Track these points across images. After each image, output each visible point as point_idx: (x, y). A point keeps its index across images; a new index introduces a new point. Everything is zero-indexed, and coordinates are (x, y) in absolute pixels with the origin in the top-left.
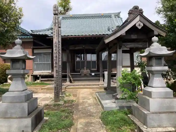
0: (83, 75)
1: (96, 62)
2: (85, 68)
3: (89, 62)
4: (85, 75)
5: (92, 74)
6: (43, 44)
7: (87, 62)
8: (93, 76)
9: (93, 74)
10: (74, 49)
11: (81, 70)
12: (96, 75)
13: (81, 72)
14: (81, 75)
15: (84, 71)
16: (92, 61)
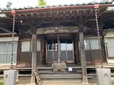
0: (56, 70)
1: (73, 51)
2: (59, 60)
3: (63, 52)
4: (59, 70)
5: (68, 69)
6: (7, 31)
7: (62, 52)
8: (70, 72)
9: (70, 69)
10: (42, 33)
11: (53, 62)
12: (74, 71)
13: (53, 66)
14: (53, 71)
15: (57, 64)
16: (67, 51)
